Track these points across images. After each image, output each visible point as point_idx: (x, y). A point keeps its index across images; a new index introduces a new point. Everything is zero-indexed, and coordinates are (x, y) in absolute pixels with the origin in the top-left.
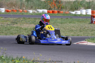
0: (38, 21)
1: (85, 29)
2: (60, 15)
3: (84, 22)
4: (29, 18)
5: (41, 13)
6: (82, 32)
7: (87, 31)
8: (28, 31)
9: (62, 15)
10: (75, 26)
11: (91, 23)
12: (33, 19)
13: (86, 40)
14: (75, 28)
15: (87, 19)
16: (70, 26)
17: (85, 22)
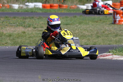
0: (29, 21)
1: (104, 33)
2: (63, 12)
3: (101, 22)
4: (15, 18)
5: (32, 8)
6: (99, 38)
7: (108, 36)
8: (14, 38)
9: (65, 12)
10: (88, 29)
11: (113, 24)
12: (21, 20)
13: (109, 52)
14: (88, 31)
15: (106, 17)
16: (81, 30)
17: (104, 22)
